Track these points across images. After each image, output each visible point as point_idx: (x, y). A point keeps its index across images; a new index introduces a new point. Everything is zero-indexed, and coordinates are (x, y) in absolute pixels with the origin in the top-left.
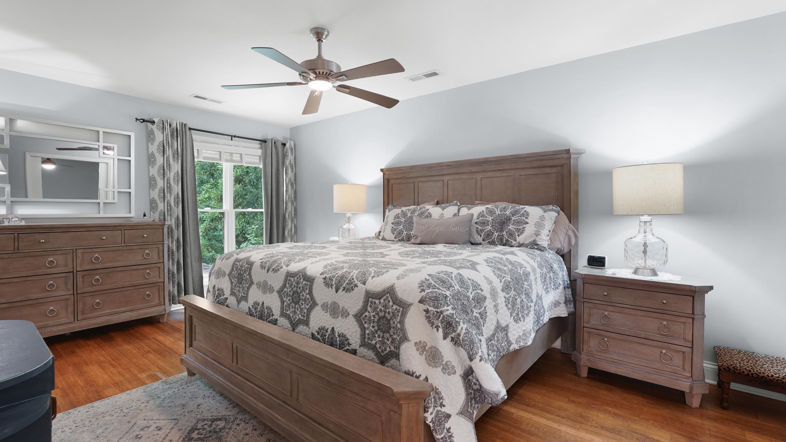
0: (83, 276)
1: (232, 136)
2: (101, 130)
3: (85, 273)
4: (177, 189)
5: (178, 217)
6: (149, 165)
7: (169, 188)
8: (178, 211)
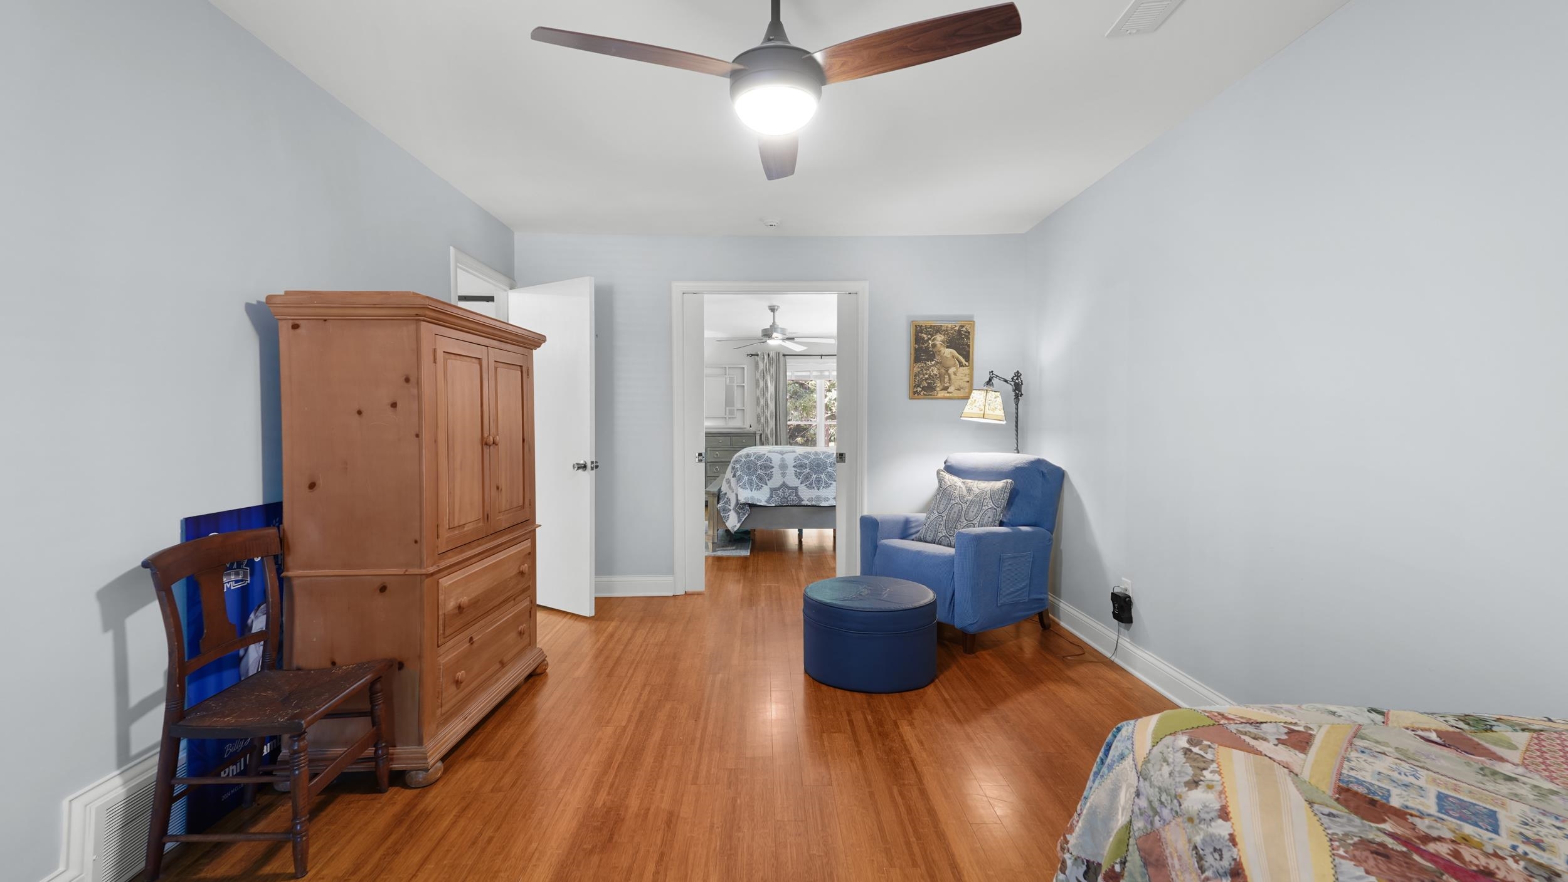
0: (710, 465)
1: (822, 356)
2: (727, 367)
3: (712, 464)
4: (772, 406)
5: (772, 428)
6: (756, 388)
7: (767, 405)
8: (772, 424)
